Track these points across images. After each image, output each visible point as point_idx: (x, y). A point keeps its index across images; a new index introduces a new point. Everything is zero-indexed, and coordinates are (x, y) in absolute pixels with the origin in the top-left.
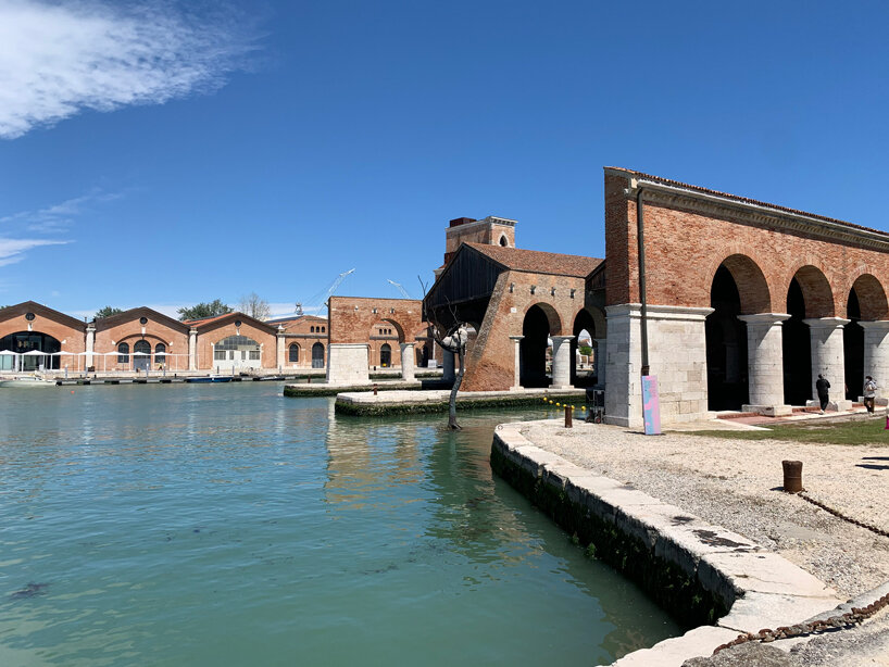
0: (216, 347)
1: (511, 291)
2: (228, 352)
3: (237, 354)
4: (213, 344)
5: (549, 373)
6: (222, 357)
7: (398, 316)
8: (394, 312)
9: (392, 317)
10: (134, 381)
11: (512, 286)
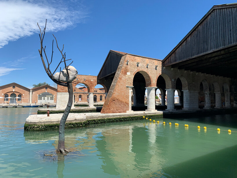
0: (39, 96)
1: (127, 64)
2: (43, 98)
3: (46, 98)
4: (38, 95)
5: (146, 104)
6: (41, 99)
7: (87, 82)
8: (85, 80)
9: (85, 82)
10: (3, 107)
11: (127, 62)
